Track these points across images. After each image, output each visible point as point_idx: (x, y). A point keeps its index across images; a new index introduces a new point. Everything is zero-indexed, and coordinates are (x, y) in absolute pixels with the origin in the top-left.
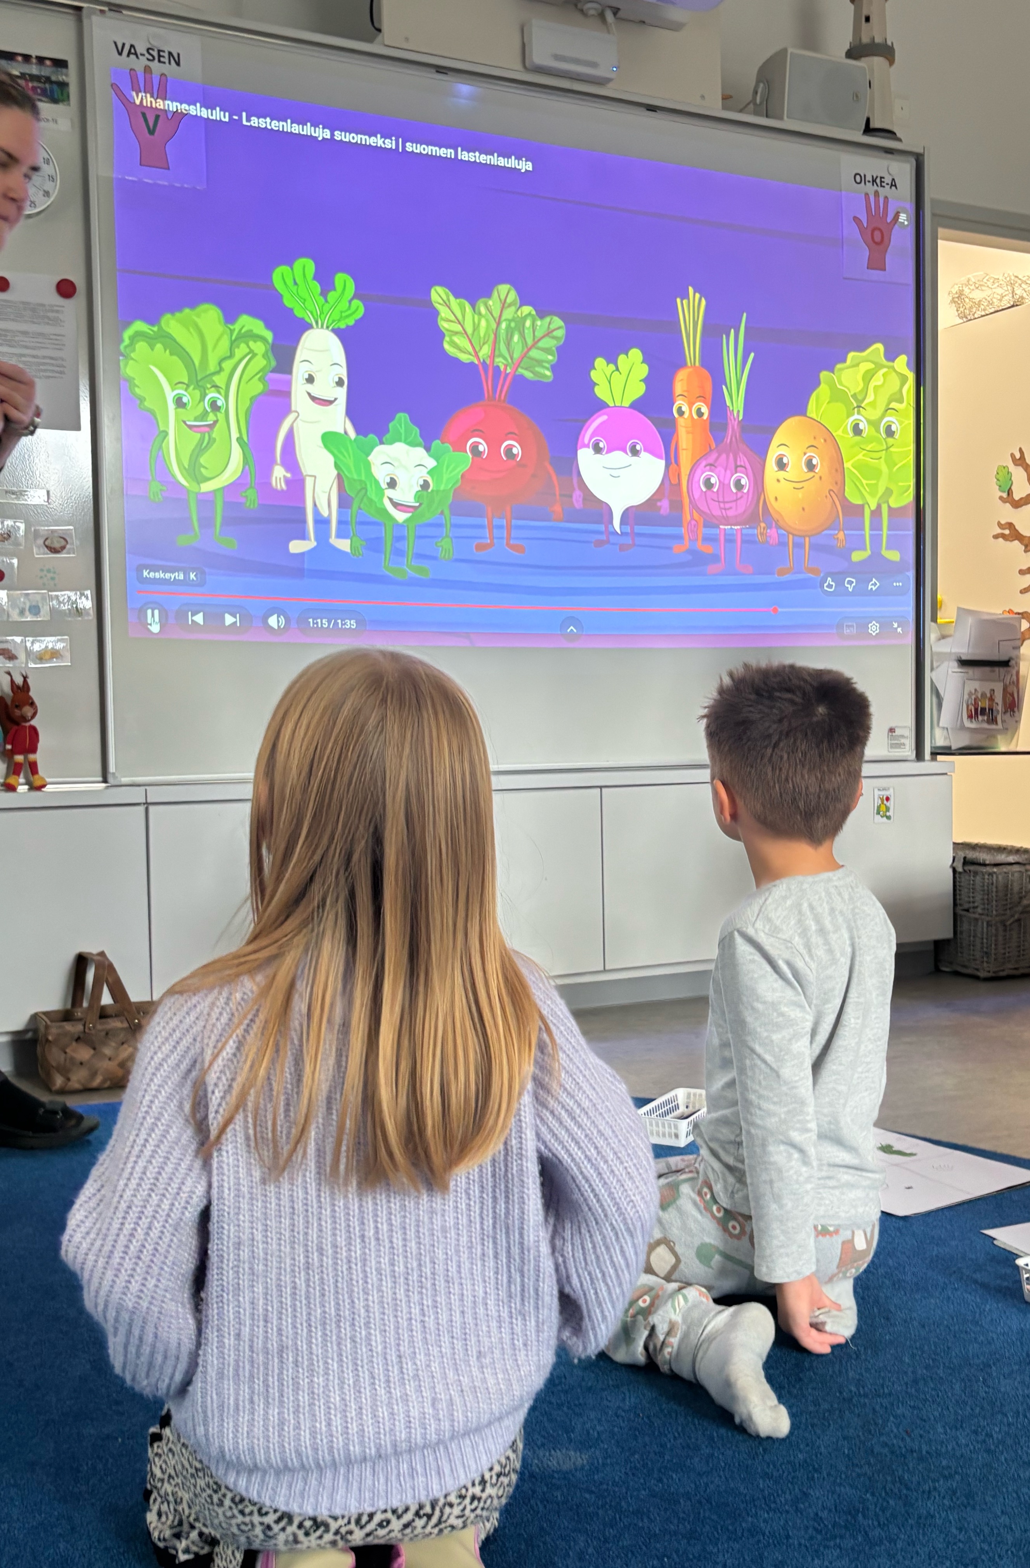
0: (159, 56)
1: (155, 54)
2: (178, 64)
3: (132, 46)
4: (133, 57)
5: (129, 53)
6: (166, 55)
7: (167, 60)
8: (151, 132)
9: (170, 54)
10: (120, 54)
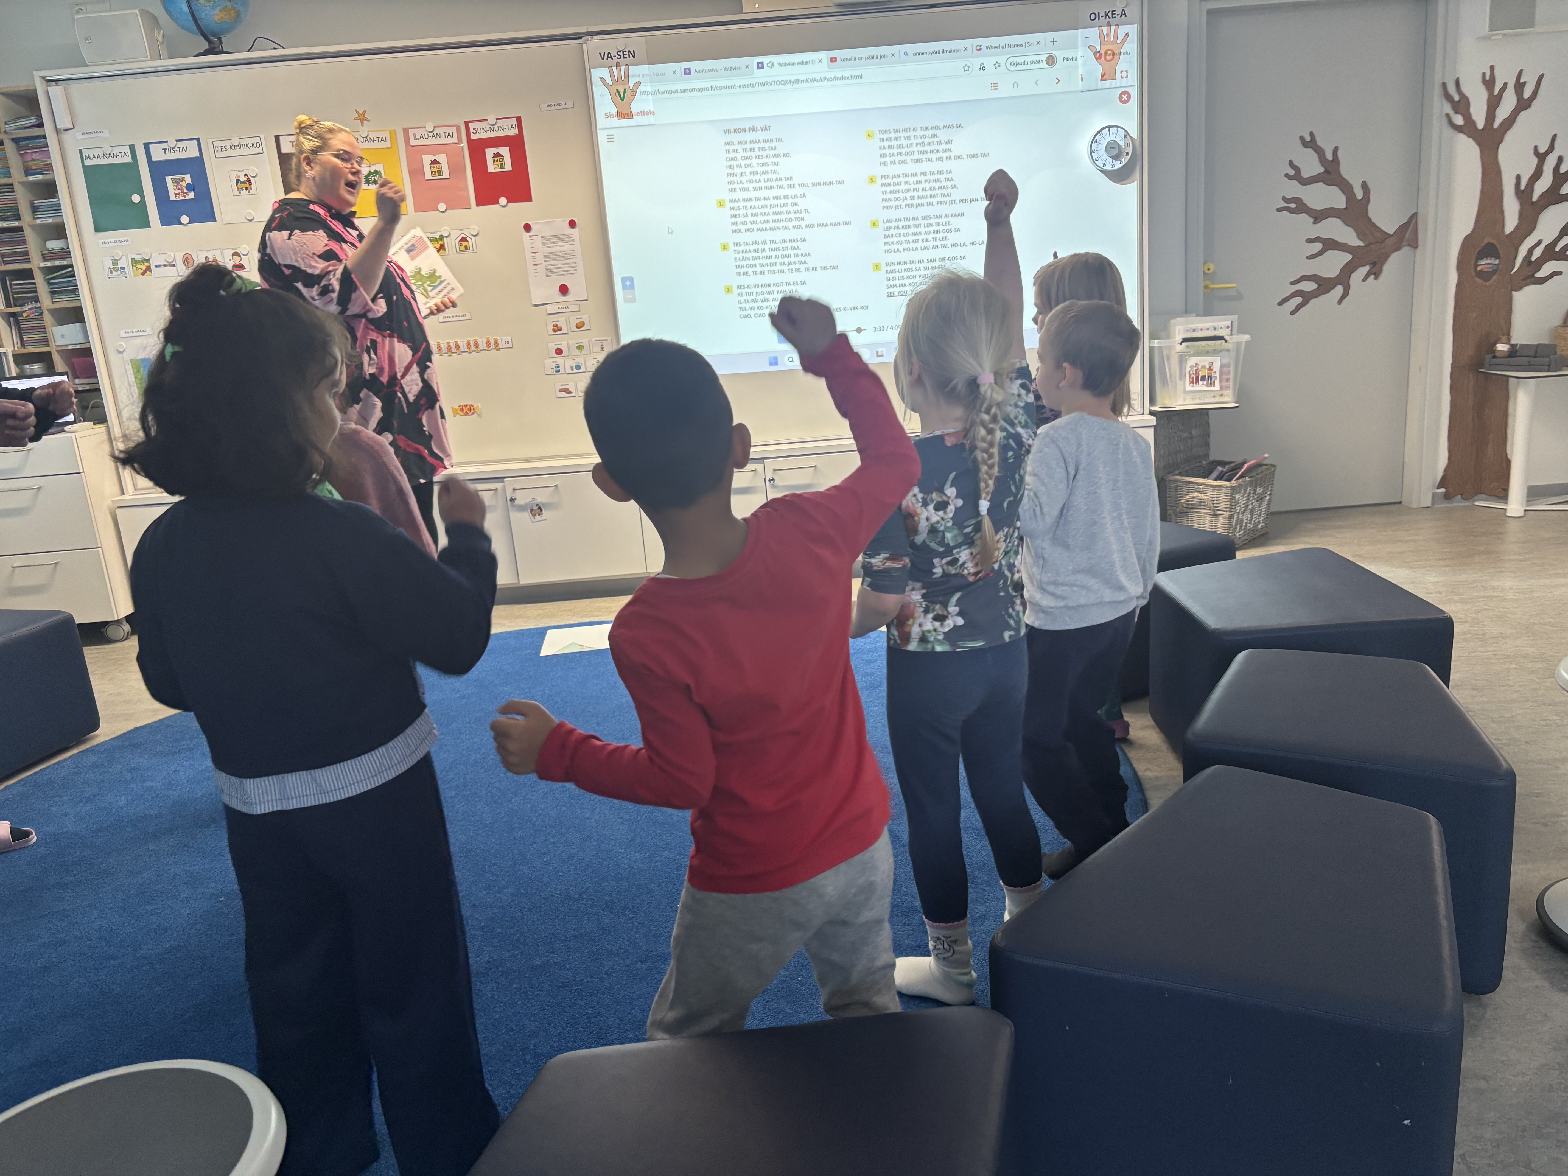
0: (624, 55)
1: (621, 54)
2: (634, 57)
3: (609, 53)
4: (610, 59)
5: (608, 57)
6: (627, 53)
7: (627, 56)
8: (622, 100)
9: (629, 51)
10: (603, 59)
